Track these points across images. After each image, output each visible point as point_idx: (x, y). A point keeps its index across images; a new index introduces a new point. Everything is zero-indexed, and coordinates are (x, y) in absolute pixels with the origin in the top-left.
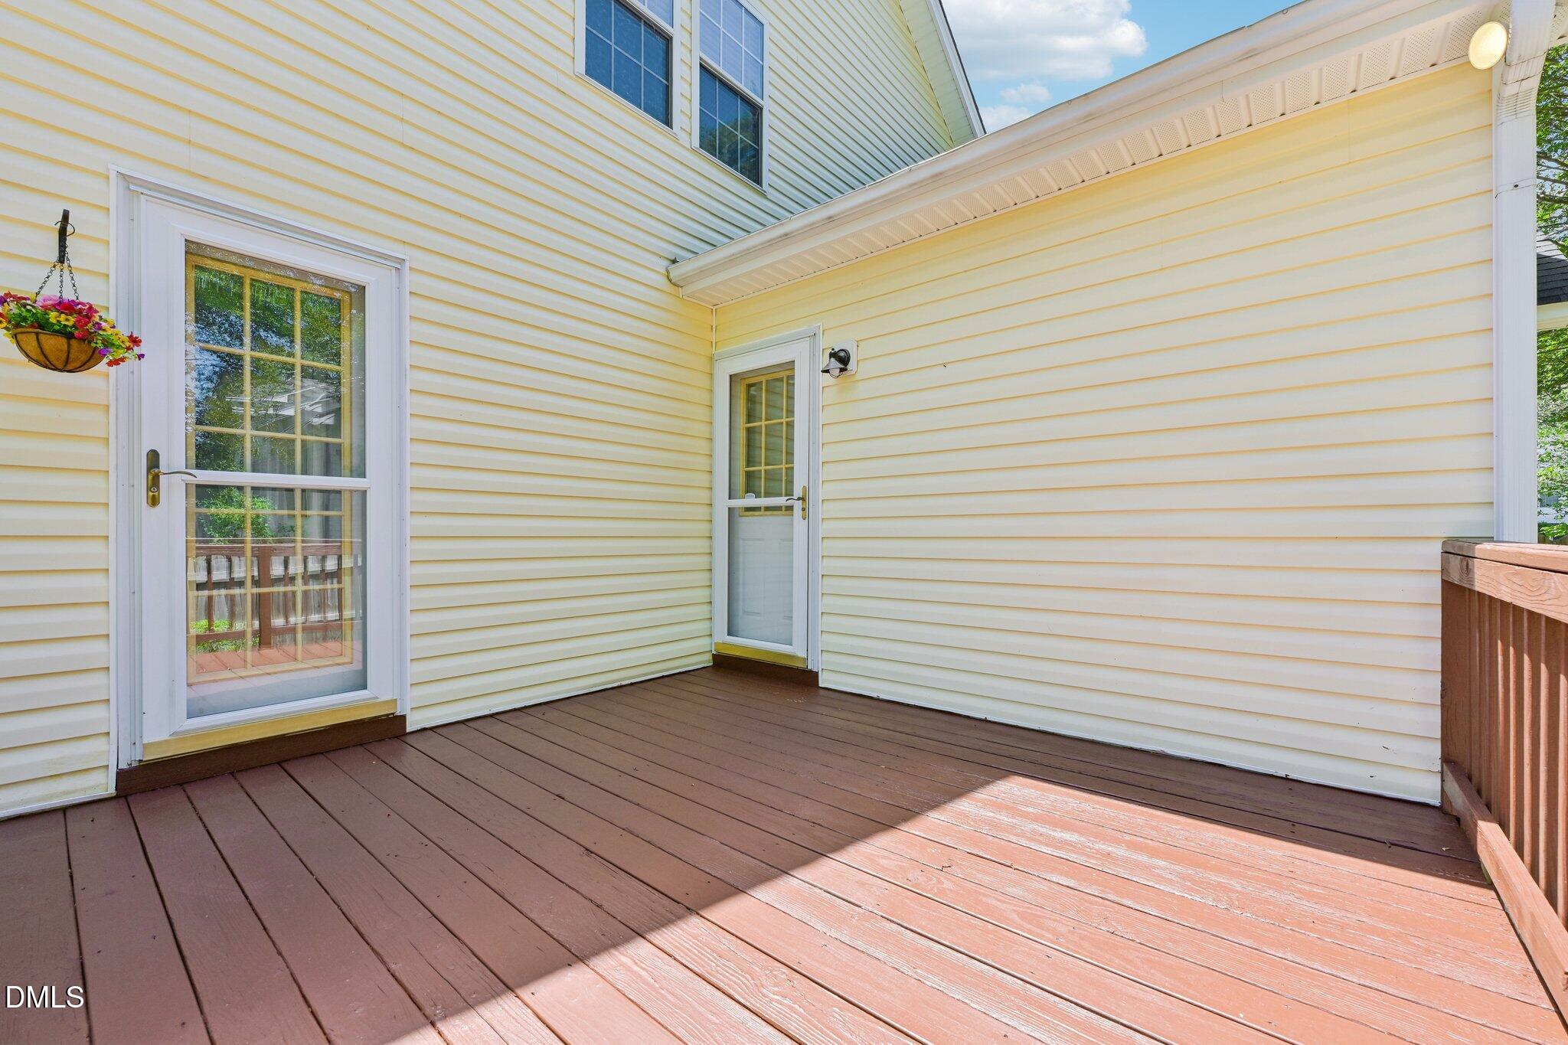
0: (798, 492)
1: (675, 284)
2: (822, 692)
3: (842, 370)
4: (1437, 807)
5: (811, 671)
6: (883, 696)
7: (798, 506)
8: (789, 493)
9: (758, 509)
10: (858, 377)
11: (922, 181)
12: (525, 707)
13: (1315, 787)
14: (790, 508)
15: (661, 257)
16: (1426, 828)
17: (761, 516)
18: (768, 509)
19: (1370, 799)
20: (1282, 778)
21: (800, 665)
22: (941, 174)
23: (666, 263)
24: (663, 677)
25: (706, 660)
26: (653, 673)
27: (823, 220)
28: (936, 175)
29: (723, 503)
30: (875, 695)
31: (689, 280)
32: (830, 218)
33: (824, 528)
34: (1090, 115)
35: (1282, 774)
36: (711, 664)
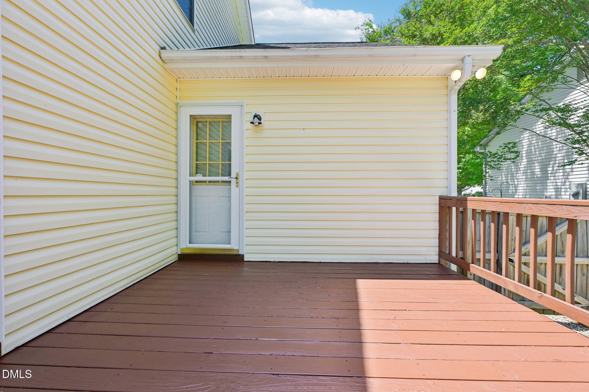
0: (233, 175)
1: (163, 61)
2: (245, 263)
3: (260, 123)
4: (437, 263)
5: (240, 255)
6: (276, 260)
7: (233, 181)
8: (230, 175)
9: (205, 182)
10: (264, 128)
11: (310, 56)
12: (91, 308)
13: (414, 264)
14: (230, 182)
15: (156, 43)
16: (435, 270)
17: (207, 185)
18: (210, 182)
19: (425, 264)
20: (407, 263)
21: (236, 253)
22: (318, 56)
23: (158, 48)
24: (159, 270)
25: (175, 258)
26: (155, 269)
27: (262, 57)
28: (316, 56)
29: (185, 178)
30: (272, 260)
31: (173, 61)
32: (266, 57)
33: (246, 191)
34: (371, 55)
35: (407, 262)
36: (177, 259)
